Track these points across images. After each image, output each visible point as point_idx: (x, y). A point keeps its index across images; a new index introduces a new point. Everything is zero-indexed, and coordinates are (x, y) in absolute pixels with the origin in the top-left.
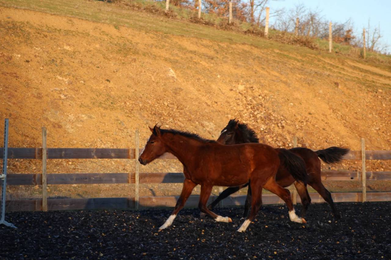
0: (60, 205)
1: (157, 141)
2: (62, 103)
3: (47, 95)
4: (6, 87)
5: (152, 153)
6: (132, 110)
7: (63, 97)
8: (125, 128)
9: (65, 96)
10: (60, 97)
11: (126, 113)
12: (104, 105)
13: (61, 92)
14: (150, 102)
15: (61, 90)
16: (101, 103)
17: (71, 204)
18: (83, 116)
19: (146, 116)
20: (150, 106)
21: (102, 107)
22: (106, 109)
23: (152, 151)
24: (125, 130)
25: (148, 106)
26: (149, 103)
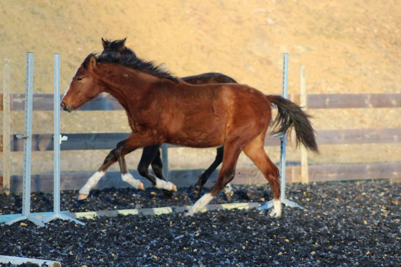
0: (325, 173)
1: (88, 77)
2: (270, 30)
3: (249, 20)
4: (194, 9)
5: (80, 94)
6: (365, 38)
7: (270, 21)
8: (358, 63)
9: (274, 20)
10: (266, 22)
11: (357, 42)
12: (326, 32)
13: (267, 14)
14: (387, 26)
15: (268, 12)
16: (321, 29)
17: (339, 173)
18: (299, 47)
19: (383, 46)
20: (389, 32)
21: (324, 35)
22: (329, 37)
23: (79, 92)
24: (358, 67)
25: (385, 32)
26: (386, 28)
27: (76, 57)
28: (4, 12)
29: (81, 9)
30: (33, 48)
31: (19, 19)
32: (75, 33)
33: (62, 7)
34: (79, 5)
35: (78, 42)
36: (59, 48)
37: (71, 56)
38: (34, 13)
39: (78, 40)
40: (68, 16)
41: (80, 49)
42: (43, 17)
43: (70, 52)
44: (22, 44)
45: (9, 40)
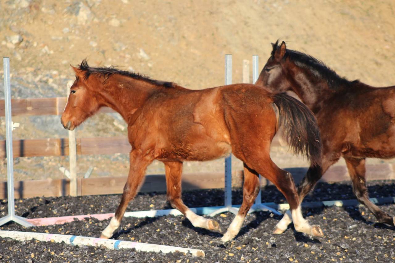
27: (383, 55)
28: (315, 14)
29: (391, 9)
30: (341, 47)
31: (328, 20)
32: (384, 32)
33: (372, 7)
34: (390, 5)
35: (386, 41)
36: (366, 46)
37: (378, 53)
38: (343, 14)
39: (387, 38)
40: (377, 16)
41: (387, 47)
42: (352, 18)
43: (378, 50)
44: (330, 44)
45: (317, 40)
